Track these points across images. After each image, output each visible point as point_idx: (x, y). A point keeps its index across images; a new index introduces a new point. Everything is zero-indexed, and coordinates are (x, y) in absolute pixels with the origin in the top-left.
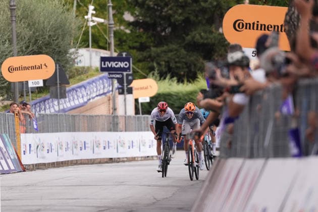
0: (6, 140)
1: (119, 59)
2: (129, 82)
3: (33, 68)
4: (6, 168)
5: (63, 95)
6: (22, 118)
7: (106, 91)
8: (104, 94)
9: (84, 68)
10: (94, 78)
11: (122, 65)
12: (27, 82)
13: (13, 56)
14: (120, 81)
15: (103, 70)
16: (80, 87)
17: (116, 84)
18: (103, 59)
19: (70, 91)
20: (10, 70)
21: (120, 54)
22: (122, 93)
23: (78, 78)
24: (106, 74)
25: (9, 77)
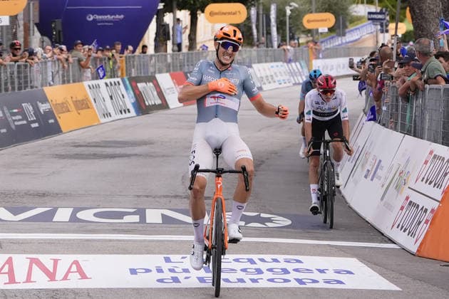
0: (302, 64)
1: (381, 13)
2: (387, 26)
3: (322, 20)
4: (297, 82)
5: (344, 35)
6: (314, 50)
7: (372, 31)
8: (371, 33)
9: (360, 17)
10: (365, 23)
11: (380, 16)
12: (317, 30)
13: (311, 12)
14: (382, 26)
15: (369, 19)
16: (356, 29)
17: (379, 27)
18: (370, 13)
19: (349, 32)
20: (309, 21)
21: (381, 10)
22: (382, 32)
23: (356, 23)
24: (370, 22)
25: (308, 26)
